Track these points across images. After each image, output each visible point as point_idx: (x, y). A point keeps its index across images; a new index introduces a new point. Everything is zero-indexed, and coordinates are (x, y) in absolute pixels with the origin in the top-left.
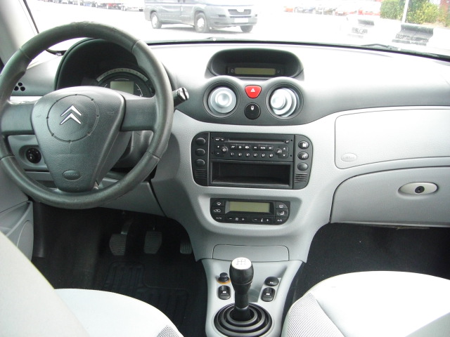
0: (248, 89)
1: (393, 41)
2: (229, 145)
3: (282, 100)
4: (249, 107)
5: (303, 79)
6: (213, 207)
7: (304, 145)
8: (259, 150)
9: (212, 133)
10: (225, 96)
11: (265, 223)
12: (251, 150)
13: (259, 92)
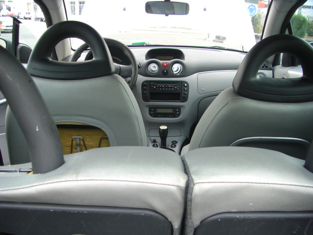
0: (163, 64)
1: (214, 41)
2: (156, 86)
3: (176, 68)
4: (164, 71)
5: (184, 60)
6: (150, 111)
7: (186, 85)
8: (168, 87)
9: (149, 81)
10: (154, 67)
11: (171, 117)
12: (165, 87)
13: (168, 65)
